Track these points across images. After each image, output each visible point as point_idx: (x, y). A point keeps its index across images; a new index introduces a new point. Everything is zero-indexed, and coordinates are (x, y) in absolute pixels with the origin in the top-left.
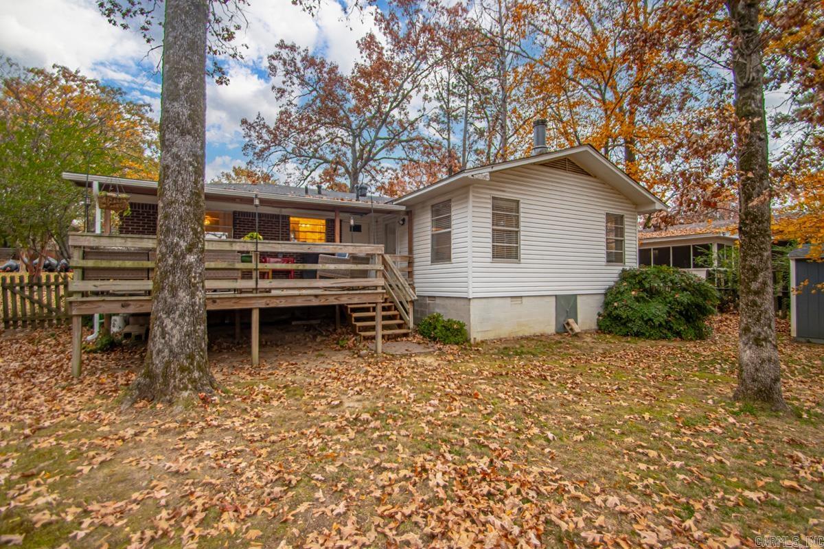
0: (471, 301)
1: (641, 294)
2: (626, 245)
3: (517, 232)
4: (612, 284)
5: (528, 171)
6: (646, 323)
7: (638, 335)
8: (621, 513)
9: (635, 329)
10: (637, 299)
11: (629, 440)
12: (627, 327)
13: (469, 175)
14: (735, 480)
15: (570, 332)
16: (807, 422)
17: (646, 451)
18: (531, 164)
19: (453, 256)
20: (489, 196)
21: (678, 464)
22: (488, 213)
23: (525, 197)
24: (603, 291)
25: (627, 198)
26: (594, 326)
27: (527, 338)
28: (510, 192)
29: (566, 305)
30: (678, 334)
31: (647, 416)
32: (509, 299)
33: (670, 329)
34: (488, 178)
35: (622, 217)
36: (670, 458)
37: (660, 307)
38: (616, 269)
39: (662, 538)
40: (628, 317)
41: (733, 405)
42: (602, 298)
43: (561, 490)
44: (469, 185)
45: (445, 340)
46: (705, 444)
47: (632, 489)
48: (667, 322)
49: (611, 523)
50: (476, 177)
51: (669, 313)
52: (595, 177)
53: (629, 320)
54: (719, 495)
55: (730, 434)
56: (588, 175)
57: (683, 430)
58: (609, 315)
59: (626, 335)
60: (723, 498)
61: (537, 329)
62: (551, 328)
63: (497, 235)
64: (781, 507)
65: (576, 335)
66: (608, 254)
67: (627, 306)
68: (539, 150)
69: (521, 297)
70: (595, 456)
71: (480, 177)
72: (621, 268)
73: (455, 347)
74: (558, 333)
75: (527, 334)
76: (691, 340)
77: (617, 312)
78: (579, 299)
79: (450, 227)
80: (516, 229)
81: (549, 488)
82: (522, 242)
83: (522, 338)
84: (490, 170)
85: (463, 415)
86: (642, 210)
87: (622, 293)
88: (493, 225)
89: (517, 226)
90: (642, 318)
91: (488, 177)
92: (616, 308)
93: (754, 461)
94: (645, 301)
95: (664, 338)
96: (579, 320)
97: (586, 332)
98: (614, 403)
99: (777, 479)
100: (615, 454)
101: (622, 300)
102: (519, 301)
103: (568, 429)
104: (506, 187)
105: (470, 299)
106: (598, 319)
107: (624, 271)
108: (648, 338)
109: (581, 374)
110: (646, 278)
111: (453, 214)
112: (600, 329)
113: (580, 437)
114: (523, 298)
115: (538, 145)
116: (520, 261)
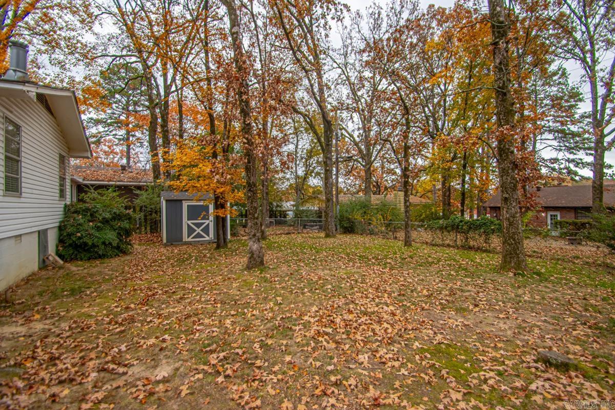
1: (98, 224)
2: (67, 183)
3: (18, 162)
4: (62, 217)
9: (101, 253)
15: (53, 265)
20: (2, 115)
22: (2, 135)
23: (23, 124)
28: (14, 115)
29: (44, 239)
35: (64, 158)
37: (112, 233)
48: (117, 244)
52: (56, 118)
56: (52, 114)
62: (35, 266)
63: (7, 164)
66: (60, 190)
67: (90, 235)
69: (20, 236)
72: (64, 203)
74: (40, 269)
75: (25, 275)
78: (48, 233)
80: (18, 158)
82: (22, 174)
83: (22, 280)
87: (80, 225)
90: (104, 243)
92: (79, 238)
94: (102, 229)
102: (19, 241)
104: (13, 109)
114: (23, 238)
115: (18, 67)
116: (21, 194)
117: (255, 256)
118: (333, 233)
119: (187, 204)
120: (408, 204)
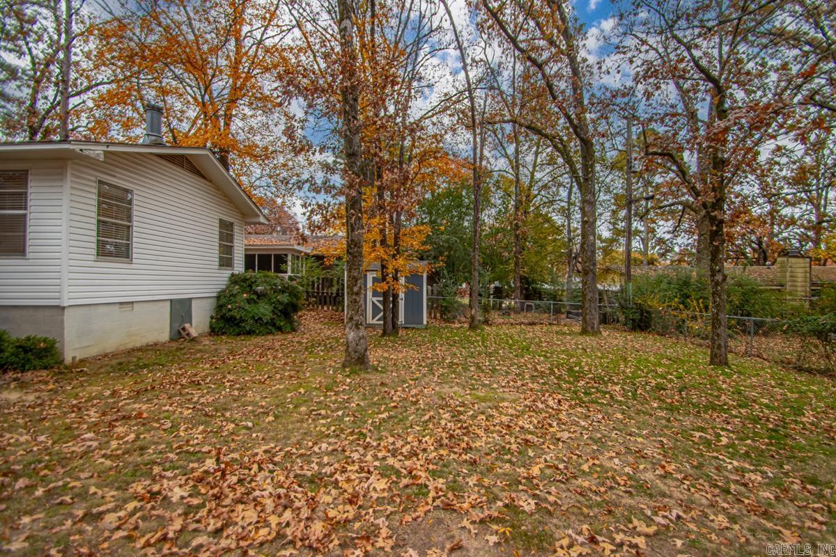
0: (66, 311)
1: (252, 296)
2: (235, 251)
3: (129, 227)
4: (224, 287)
5: (145, 160)
6: (256, 321)
7: (250, 333)
8: (333, 450)
9: (248, 328)
10: (249, 301)
11: (303, 409)
12: (240, 327)
13: (77, 148)
14: (370, 412)
15: (187, 337)
16: (381, 372)
17: (319, 412)
18: (151, 153)
19: (28, 249)
20: (94, 179)
21: (340, 413)
22: (92, 199)
23: (139, 188)
24: (215, 295)
25: (236, 208)
26: (207, 329)
27: (140, 349)
28: (119, 178)
29: (181, 309)
30: (280, 329)
31: (302, 390)
32: (117, 307)
33: (274, 325)
34: (102, 158)
35: (232, 224)
36: (332, 411)
37: (266, 307)
38: (227, 273)
39: (362, 453)
40: (241, 317)
41: (345, 371)
42: (214, 301)
43: (289, 454)
44: (69, 159)
45: (23, 366)
46: (346, 397)
47: (328, 436)
48: (271, 319)
49: (332, 459)
50: (87, 153)
51: (273, 311)
52: (211, 181)
53: (242, 320)
54: (370, 421)
55: (353, 388)
56: (204, 177)
57: (328, 393)
58: (222, 317)
59: (239, 334)
60: (372, 423)
61: (151, 338)
62: (164, 336)
63: (104, 228)
64: (396, 417)
65: (193, 340)
66: (221, 258)
67: (240, 307)
68: (154, 138)
69: (132, 303)
70: (290, 427)
71: (91, 154)
72: (231, 272)
73: (44, 373)
74: (172, 340)
75: (138, 345)
76: (288, 332)
77: (230, 313)
78: (194, 303)
79: (26, 209)
80: (128, 224)
81: (279, 457)
82: (134, 239)
83: (133, 350)
84: (105, 148)
85: (142, 436)
86: (248, 220)
87: (234, 296)
88: (99, 215)
89: (129, 218)
90: (253, 318)
91: (102, 156)
92: (230, 310)
93: (372, 399)
94: (255, 302)
95: (270, 333)
96: (193, 325)
97: (200, 335)
98: (273, 388)
99: (386, 404)
100: (302, 421)
101: (236, 302)
102: (128, 308)
103: (255, 416)
104: (116, 172)
105: (63, 308)
106: (211, 322)
107: (233, 275)
108: (258, 335)
109: (229, 373)
110: (255, 282)
111: (30, 191)
112: (212, 332)
113: (271, 418)
114: (135, 305)
115: (152, 131)
116: (132, 260)
117: (350, 349)
118: (593, 328)
119: (372, 276)
120: (719, 277)
